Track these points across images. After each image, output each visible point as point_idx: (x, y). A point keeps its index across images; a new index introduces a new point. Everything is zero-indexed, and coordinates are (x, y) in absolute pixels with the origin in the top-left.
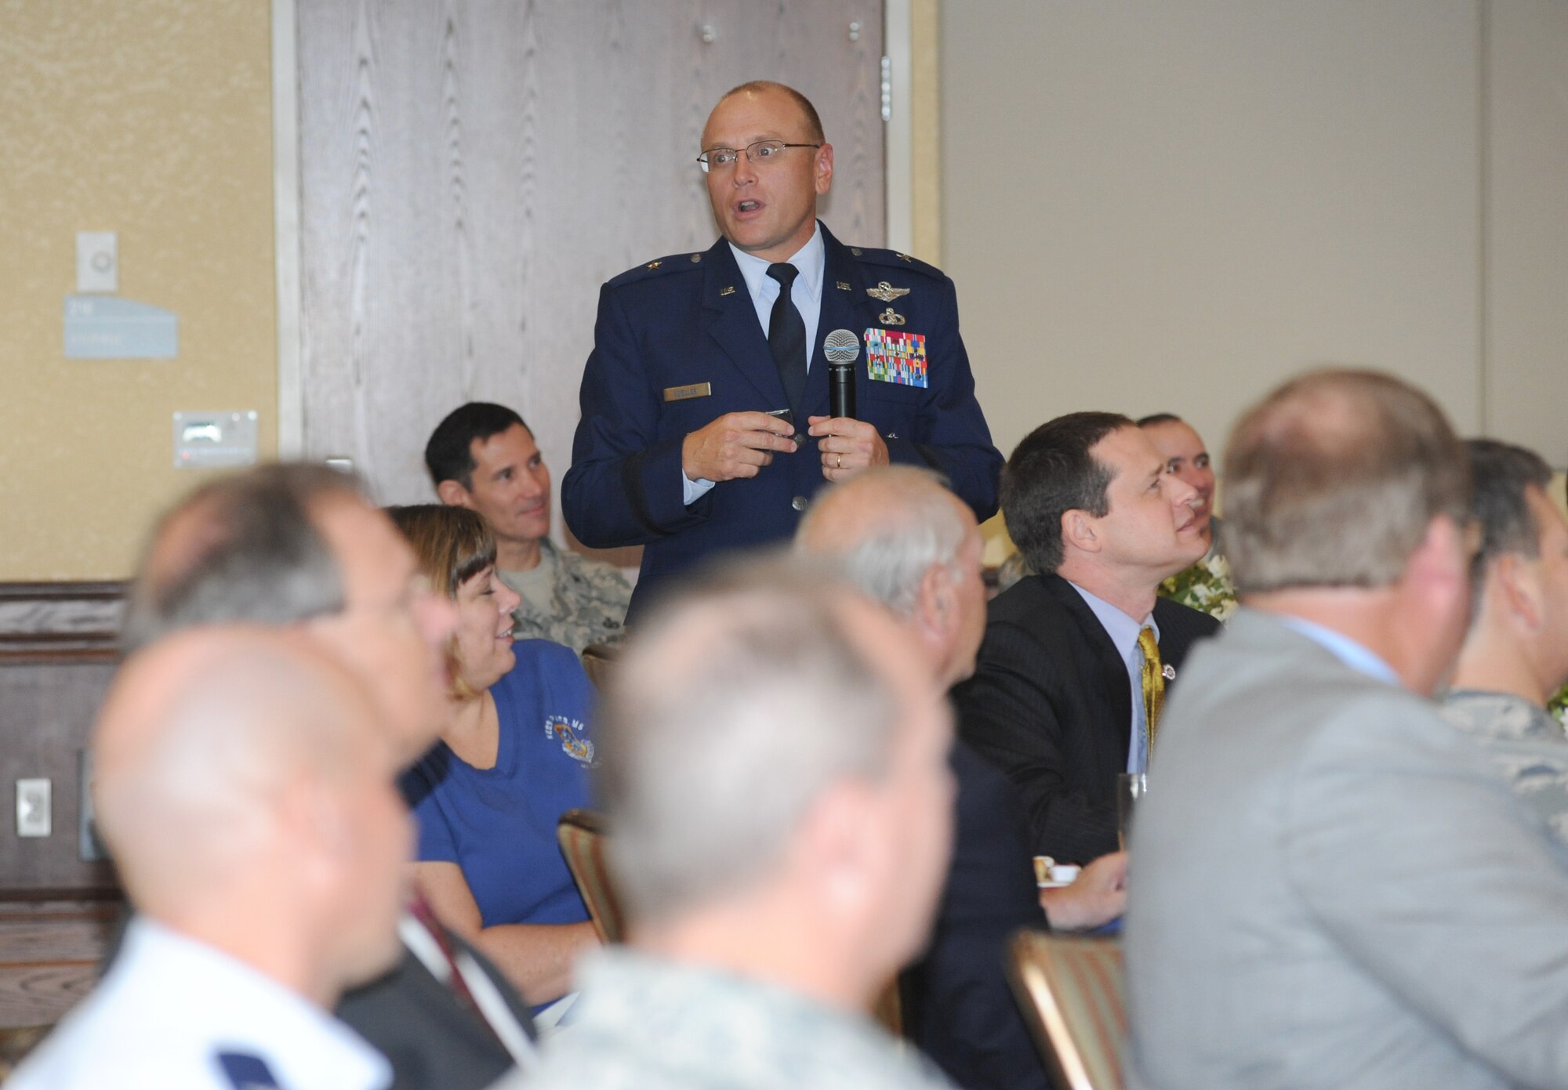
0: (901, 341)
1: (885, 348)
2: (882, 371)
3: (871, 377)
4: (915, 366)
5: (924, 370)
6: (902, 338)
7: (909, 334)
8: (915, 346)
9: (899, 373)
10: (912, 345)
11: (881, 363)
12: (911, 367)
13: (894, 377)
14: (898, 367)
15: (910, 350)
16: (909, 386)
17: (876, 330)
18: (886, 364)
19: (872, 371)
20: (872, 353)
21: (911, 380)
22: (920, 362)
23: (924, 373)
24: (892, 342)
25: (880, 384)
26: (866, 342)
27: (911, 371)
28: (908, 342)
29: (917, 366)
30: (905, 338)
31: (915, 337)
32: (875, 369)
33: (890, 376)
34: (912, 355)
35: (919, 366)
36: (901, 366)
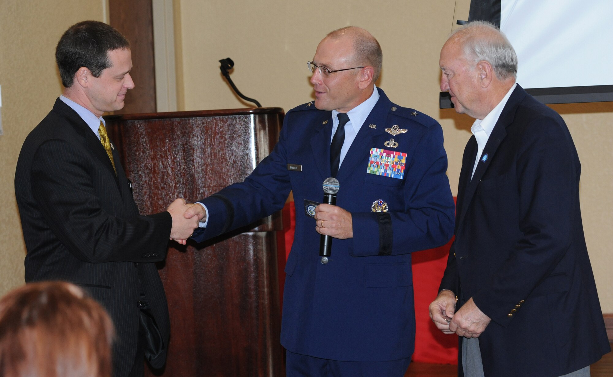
0: (392, 156)
1: (381, 158)
2: (376, 169)
3: (368, 172)
4: (397, 168)
5: (403, 170)
6: (393, 154)
7: (397, 153)
8: (400, 159)
9: (386, 171)
10: (398, 158)
11: (376, 165)
12: (394, 169)
13: (382, 173)
14: (386, 168)
15: (396, 160)
16: (391, 178)
17: (378, 149)
18: (379, 166)
19: (369, 169)
20: (373, 160)
21: (393, 175)
22: (400, 167)
23: (402, 172)
24: (386, 156)
25: (373, 176)
26: (371, 154)
27: (394, 170)
28: (396, 156)
29: (399, 168)
30: (394, 154)
31: (401, 154)
32: (372, 169)
33: (380, 172)
34: (397, 163)
35: (400, 168)
36: (388, 168)
